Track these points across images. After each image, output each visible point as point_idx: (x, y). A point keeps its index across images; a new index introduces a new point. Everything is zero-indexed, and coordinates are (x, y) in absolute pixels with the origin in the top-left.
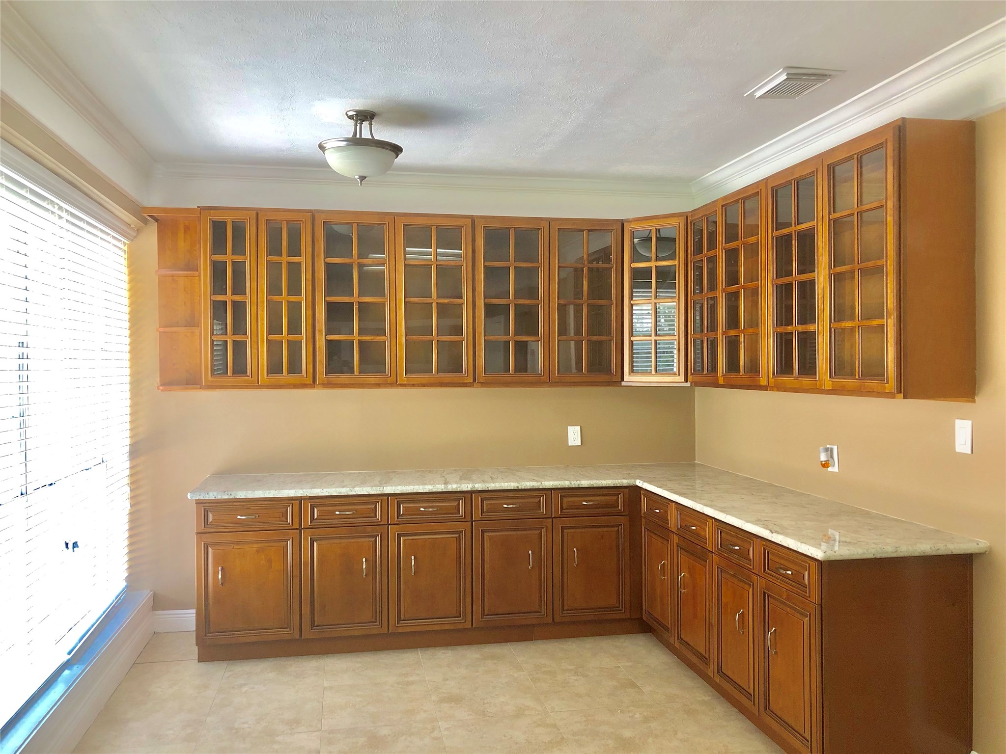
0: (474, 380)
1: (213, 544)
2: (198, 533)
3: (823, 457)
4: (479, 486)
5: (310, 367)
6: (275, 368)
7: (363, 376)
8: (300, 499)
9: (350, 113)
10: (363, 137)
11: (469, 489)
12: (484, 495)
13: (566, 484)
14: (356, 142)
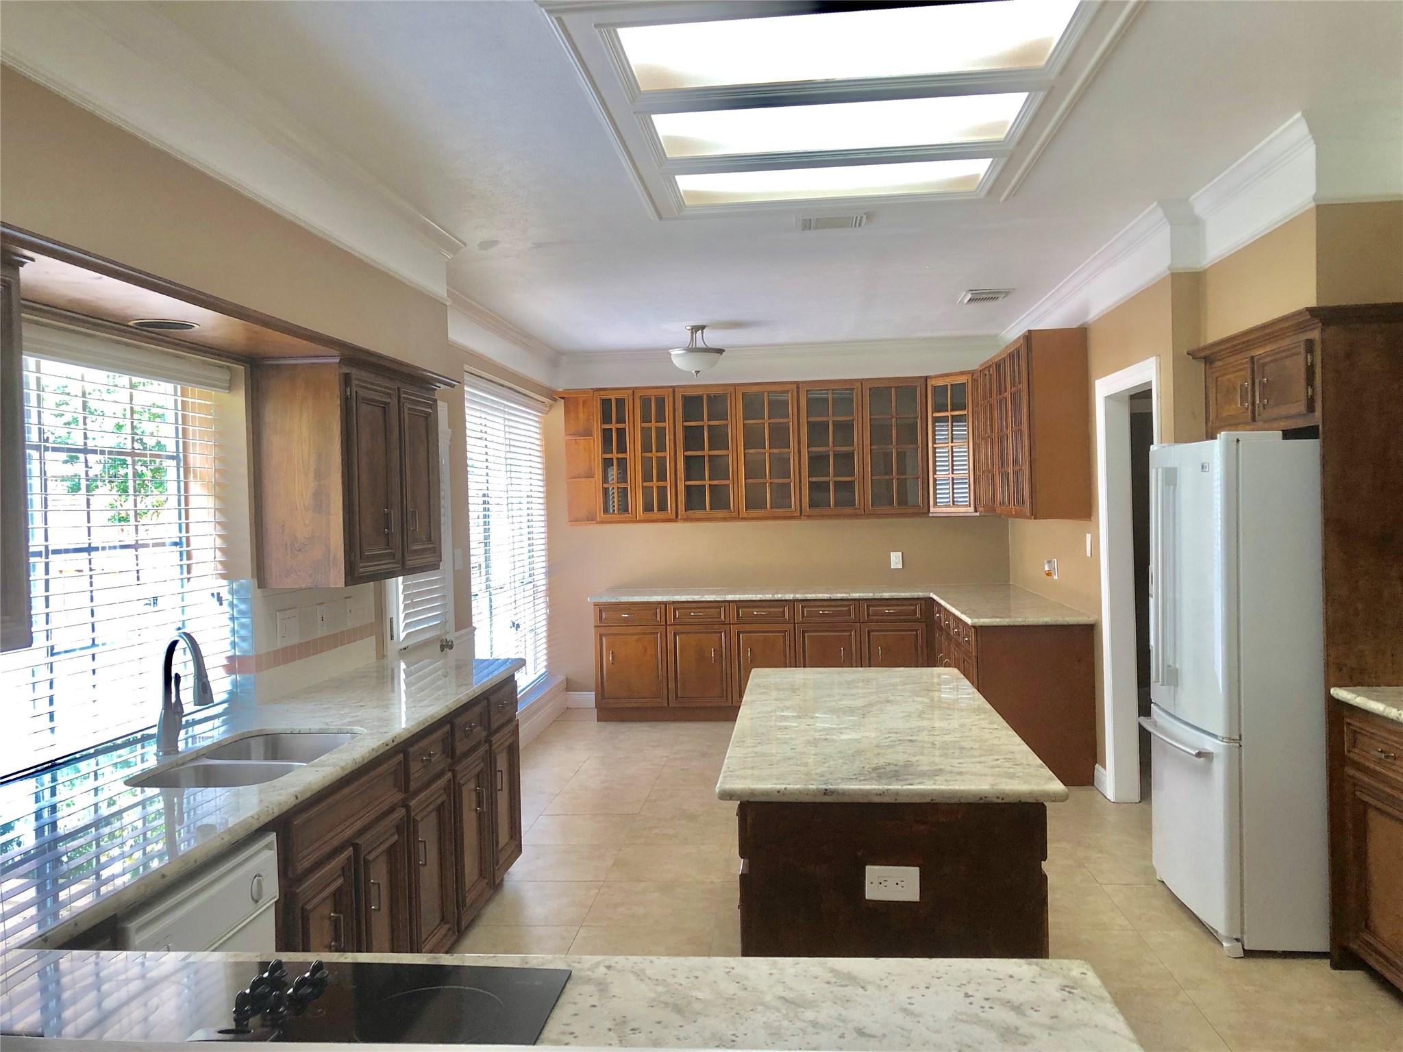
0: (801, 514)
1: (606, 635)
2: (595, 626)
3: (1047, 569)
4: (799, 596)
5: (674, 506)
6: (648, 508)
7: (713, 512)
8: (666, 604)
9: (688, 328)
10: (697, 347)
11: (791, 598)
12: (805, 604)
13: (870, 595)
14: (692, 350)
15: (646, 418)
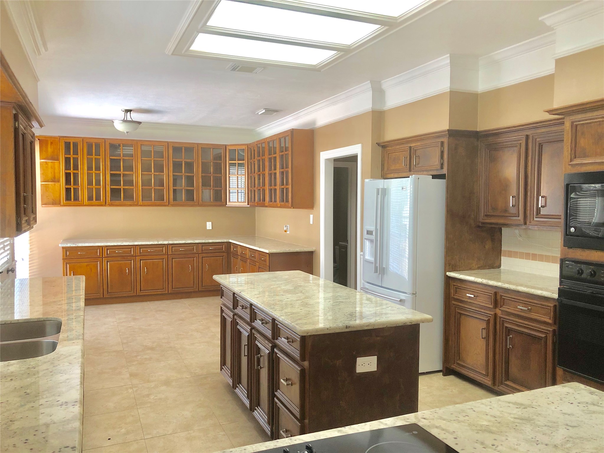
0: (169, 204)
1: (69, 263)
2: (63, 259)
3: (285, 229)
4: (171, 242)
5: (104, 198)
6: (90, 198)
7: (125, 202)
8: (102, 247)
9: (123, 110)
10: (127, 120)
11: (167, 243)
12: (173, 246)
13: (204, 241)
14: (125, 121)
15: (90, 153)
